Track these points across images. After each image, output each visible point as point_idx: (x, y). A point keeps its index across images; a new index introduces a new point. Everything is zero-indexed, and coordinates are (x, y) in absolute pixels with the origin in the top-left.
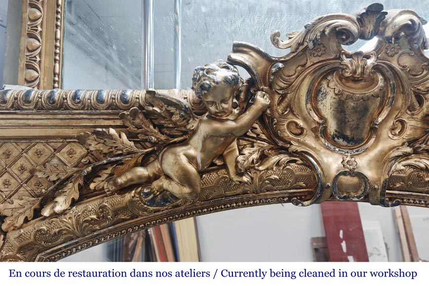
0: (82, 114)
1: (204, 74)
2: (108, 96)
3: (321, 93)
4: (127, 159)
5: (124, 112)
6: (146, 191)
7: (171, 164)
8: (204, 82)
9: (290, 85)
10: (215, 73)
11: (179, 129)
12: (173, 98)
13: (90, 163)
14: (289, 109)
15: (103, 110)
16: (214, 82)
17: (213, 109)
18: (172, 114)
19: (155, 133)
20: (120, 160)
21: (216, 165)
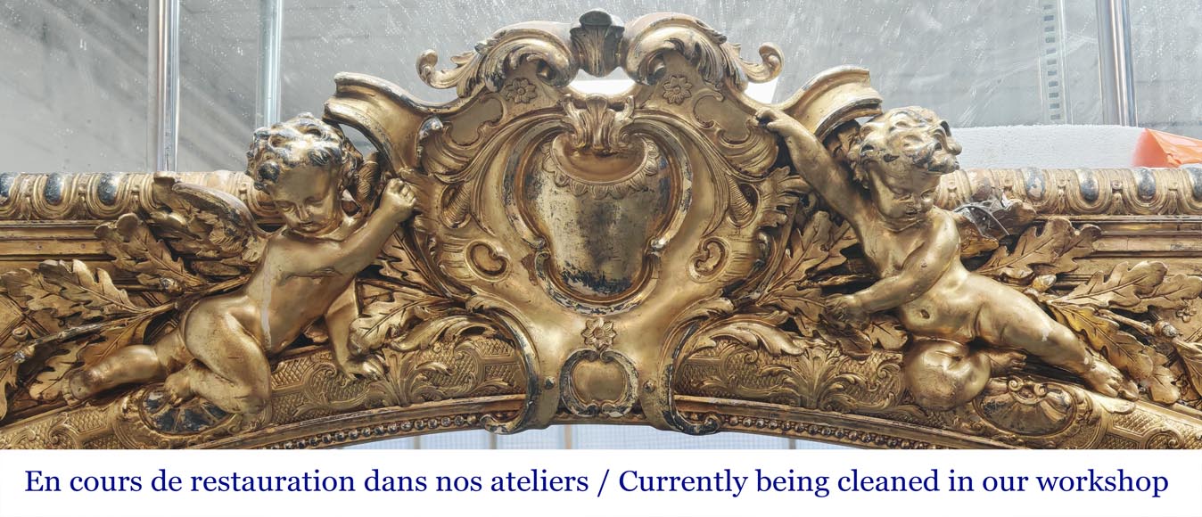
0: (12, 228)
1: (267, 146)
2: (71, 187)
3: (533, 182)
4: (112, 328)
5: (106, 224)
6: (153, 397)
7: (205, 335)
8: (268, 162)
9: (468, 163)
10: (289, 143)
11: (230, 261)
12: (207, 195)
13: (30, 337)
14: (469, 217)
15: (60, 219)
16: (285, 162)
17: (291, 216)
18: (209, 228)
19: (175, 271)
20: (97, 332)
21: (310, 342)
